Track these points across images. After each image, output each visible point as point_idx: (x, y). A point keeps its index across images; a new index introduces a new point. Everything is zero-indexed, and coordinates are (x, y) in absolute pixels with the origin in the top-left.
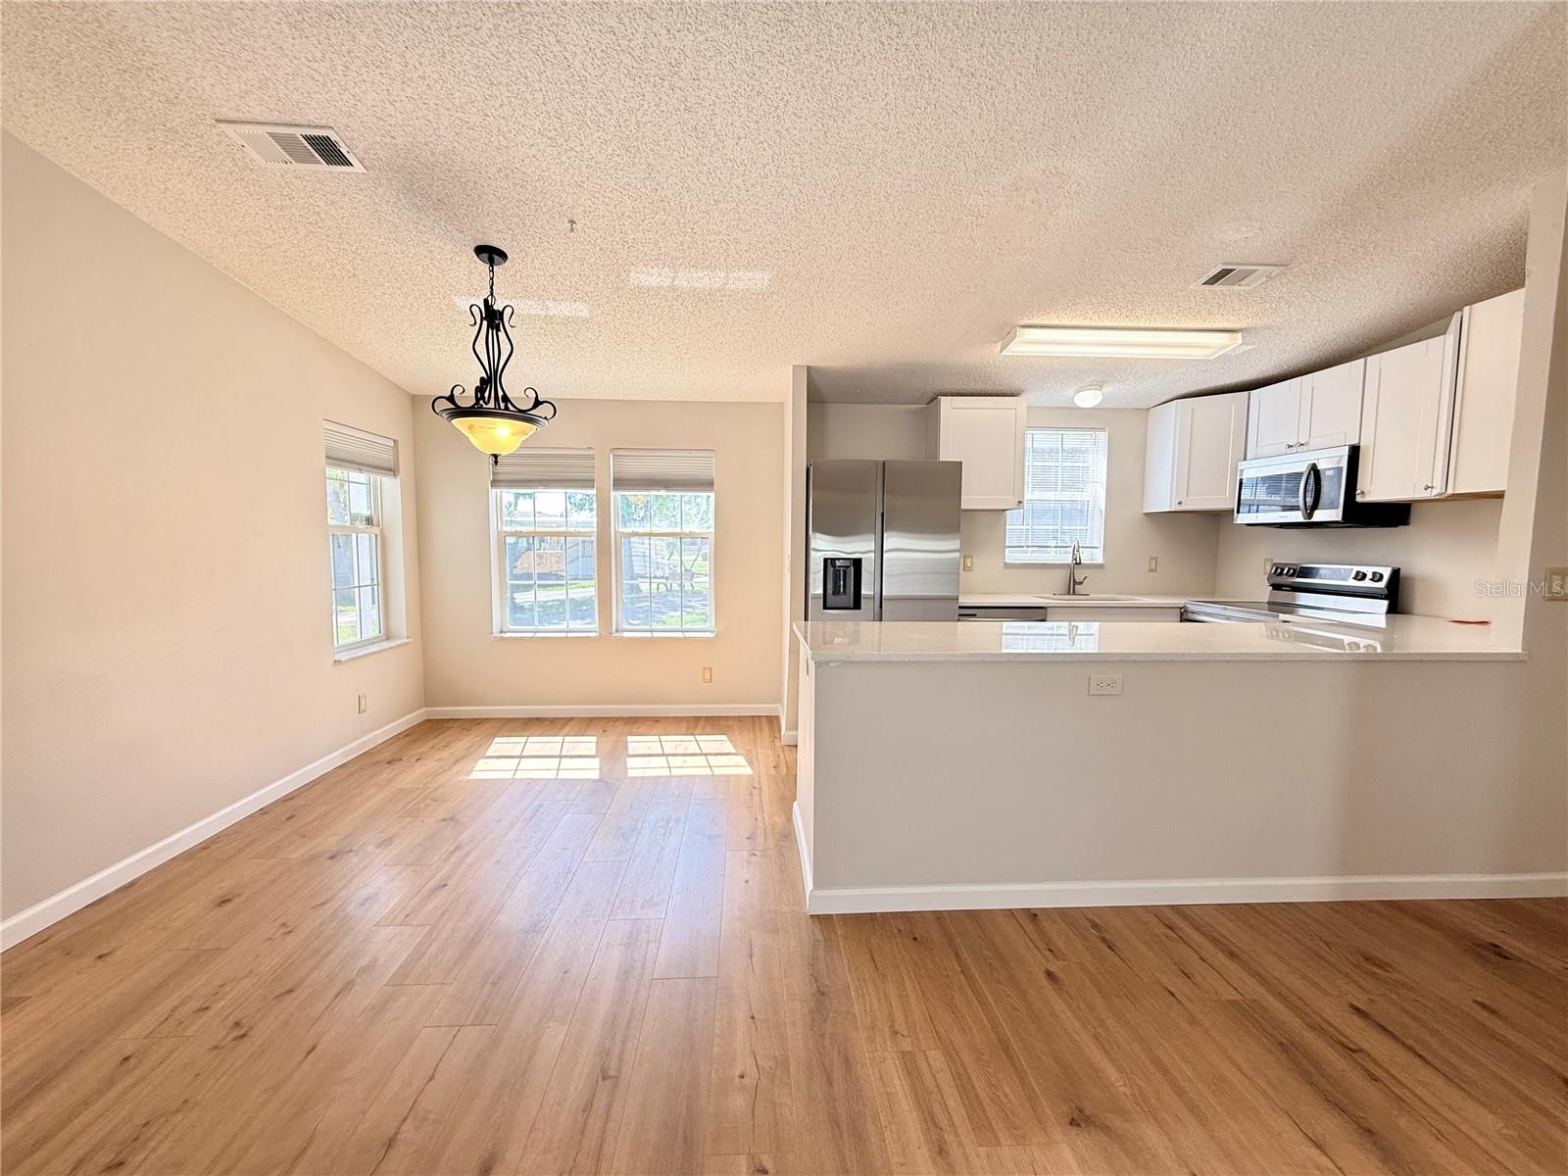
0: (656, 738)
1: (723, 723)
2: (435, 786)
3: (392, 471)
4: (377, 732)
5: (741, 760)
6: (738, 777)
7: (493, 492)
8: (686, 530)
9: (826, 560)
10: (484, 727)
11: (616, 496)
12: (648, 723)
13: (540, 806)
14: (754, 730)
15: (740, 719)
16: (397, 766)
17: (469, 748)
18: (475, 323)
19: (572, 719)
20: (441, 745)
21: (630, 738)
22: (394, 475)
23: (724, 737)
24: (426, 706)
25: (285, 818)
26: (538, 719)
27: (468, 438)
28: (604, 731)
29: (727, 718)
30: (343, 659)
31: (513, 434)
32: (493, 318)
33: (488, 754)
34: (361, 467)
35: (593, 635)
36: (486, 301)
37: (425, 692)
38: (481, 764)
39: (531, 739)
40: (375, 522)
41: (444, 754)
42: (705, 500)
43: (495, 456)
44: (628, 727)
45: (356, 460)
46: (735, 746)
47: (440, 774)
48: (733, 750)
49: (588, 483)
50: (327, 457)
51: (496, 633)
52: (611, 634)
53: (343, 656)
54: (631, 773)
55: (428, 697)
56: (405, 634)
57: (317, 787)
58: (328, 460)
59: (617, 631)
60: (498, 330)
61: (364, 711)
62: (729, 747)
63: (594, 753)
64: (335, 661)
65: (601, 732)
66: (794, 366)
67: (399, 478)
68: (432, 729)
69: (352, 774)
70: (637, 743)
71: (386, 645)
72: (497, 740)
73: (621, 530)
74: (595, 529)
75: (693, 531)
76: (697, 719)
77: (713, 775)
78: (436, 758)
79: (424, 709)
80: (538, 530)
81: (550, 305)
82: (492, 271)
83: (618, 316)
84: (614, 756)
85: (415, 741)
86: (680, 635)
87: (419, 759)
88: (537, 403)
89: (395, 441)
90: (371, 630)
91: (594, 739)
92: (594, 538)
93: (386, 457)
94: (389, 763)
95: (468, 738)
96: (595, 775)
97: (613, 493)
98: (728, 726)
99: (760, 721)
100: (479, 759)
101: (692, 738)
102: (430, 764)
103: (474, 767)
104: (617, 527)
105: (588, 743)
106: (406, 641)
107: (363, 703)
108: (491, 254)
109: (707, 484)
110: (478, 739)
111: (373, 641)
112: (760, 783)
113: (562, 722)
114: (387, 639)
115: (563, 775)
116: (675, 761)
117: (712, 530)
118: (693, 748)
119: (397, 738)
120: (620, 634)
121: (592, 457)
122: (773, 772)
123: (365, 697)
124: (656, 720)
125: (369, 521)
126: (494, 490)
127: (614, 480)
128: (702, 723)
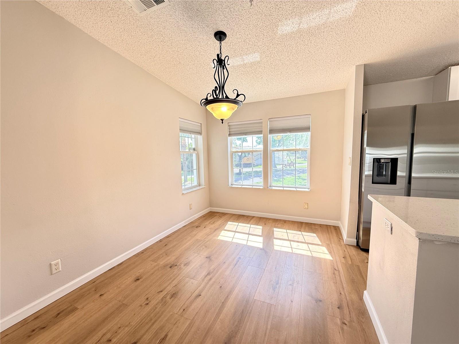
0: (285, 231)
1: (313, 227)
2: (207, 240)
3: (200, 133)
4: (195, 216)
5: (324, 249)
6: (325, 259)
7: (229, 138)
8: (298, 147)
9: (374, 159)
10: (226, 216)
11: (270, 136)
12: (281, 222)
13: (240, 258)
14: (329, 233)
15: (321, 226)
16: (199, 228)
17: (220, 225)
18: (215, 67)
19: (254, 217)
20: (212, 222)
21: (275, 229)
22: (201, 135)
23: (315, 235)
24: (210, 207)
25: (164, 245)
26: (243, 215)
27: (212, 114)
28: (265, 224)
29: (314, 224)
30: (184, 193)
31: (228, 110)
32: (221, 62)
33: (225, 229)
34: (191, 132)
35: (261, 187)
36: (218, 55)
37: (210, 203)
38: (223, 233)
39: (240, 224)
40: (196, 150)
41: (212, 226)
42: (307, 135)
43: (222, 120)
44: (274, 223)
45: (189, 130)
46: (321, 242)
47: (209, 235)
48: (320, 243)
49: (260, 132)
50: (180, 130)
51: (230, 186)
52: (268, 187)
53: (184, 192)
54: (276, 248)
55: (211, 205)
56: (204, 185)
57: (176, 234)
58: (181, 131)
59: (270, 186)
60: (223, 69)
61: (191, 209)
62: (317, 241)
63: (261, 234)
64: (183, 194)
65: (264, 224)
66: (356, 66)
67: (202, 136)
68: (211, 215)
69: (186, 230)
70: (278, 232)
71: (198, 188)
72: (229, 223)
73: (272, 149)
74: (262, 149)
75: (300, 148)
76: (301, 223)
77: (312, 256)
78: (210, 228)
79: (210, 208)
80: (243, 150)
81: (245, 58)
82: (221, 43)
83: (272, 56)
84: (269, 237)
85: (205, 219)
86: (294, 189)
87: (205, 227)
88: (238, 95)
89: (201, 124)
90: (195, 183)
91: (261, 227)
92: (262, 153)
93: (198, 129)
94: (197, 227)
95: (221, 220)
96: (261, 246)
97: (269, 136)
98: (316, 229)
99: (330, 228)
100: (222, 230)
101: (300, 233)
102: (207, 230)
103: (220, 234)
104: (271, 148)
105: (258, 229)
106: (204, 187)
107: (191, 206)
108: (220, 35)
109: (306, 129)
110: (223, 221)
111: (195, 187)
112: (338, 268)
113: (251, 218)
114: (199, 186)
115: (249, 244)
116: (294, 245)
117: (309, 147)
118: (301, 239)
119: (201, 217)
120: (271, 188)
121: (262, 123)
122: (343, 260)
123: (192, 204)
124: (285, 221)
125: (194, 149)
126: (229, 137)
127: (269, 131)
128: (304, 226)
